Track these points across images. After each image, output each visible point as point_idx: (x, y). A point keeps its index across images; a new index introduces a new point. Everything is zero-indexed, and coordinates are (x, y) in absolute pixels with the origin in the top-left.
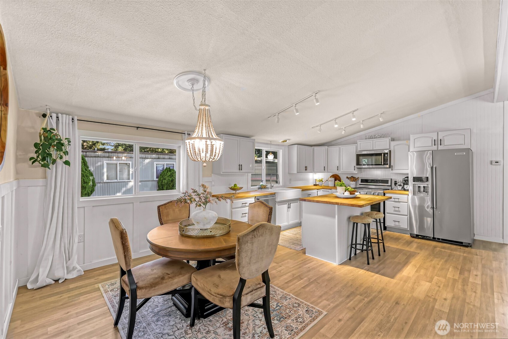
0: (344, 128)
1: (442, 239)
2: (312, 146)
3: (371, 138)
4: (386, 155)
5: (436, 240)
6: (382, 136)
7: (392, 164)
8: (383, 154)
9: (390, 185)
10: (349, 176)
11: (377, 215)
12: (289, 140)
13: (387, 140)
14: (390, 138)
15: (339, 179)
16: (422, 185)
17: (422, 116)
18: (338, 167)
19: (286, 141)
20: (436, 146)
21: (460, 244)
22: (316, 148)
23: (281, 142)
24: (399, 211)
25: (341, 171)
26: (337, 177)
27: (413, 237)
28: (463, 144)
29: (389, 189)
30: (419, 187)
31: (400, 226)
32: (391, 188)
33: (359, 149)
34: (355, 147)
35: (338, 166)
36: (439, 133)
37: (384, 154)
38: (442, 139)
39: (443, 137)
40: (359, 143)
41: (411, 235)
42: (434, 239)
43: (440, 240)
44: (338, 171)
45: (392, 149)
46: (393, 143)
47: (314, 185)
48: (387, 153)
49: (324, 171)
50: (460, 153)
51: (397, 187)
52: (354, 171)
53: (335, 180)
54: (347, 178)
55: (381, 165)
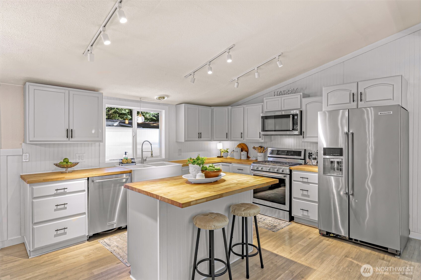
0: (236, 80)
1: (361, 241)
2: (211, 107)
3: (281, 94)
4: (296, 117)
5: (353, 241)
6: (294, 91)
7: (304, 129)
8: (291, 116)
9: (303, 158)
10: (257, 146)
11: (246, 212)
12: (168, 96)
13: (298, 96)
14: (301, 94)
15: (246, 149)
16: (336, 159)
17: (344, 62)
18: (241, 134)
19: (164, 98)
20: (355, 103)
21: (384, 250)
22: (215, 109)
23: (156, 99)
24: (308, 196)
25: (246, 139)
26: (245, 147)
27: (323, 235)
28: (391, 99)
29: (301, 164)
30: (332, 162)
31: (309, 216)
32: (305, 162)
33: (265, 110)
34: (261, 106)
35: (242, 132)
36: (359, 83)
37: (294, 116)
38: (363, 92)
39: (364, 89)
40: (265, 101)
41: (321, 232)
42: (350, 240)
43: (359, 242)
44: (242, 139)
45: (303, 109)
46: (305, 101)
47: (218, 157)
48: (297, 115)
49: (226, 139)
50: (385, 112)
51: (312, 161)
52: (259, 139)
53: (242, 151)
54: (254, 148)
55: (289, 130)
